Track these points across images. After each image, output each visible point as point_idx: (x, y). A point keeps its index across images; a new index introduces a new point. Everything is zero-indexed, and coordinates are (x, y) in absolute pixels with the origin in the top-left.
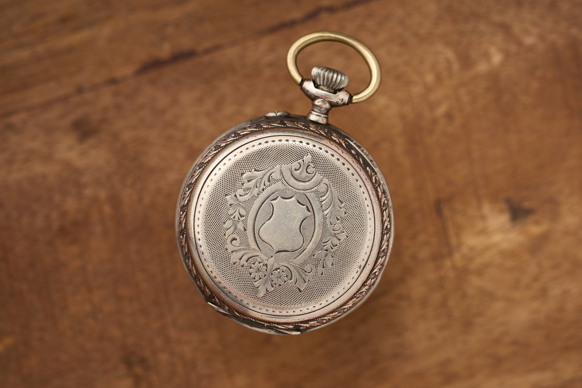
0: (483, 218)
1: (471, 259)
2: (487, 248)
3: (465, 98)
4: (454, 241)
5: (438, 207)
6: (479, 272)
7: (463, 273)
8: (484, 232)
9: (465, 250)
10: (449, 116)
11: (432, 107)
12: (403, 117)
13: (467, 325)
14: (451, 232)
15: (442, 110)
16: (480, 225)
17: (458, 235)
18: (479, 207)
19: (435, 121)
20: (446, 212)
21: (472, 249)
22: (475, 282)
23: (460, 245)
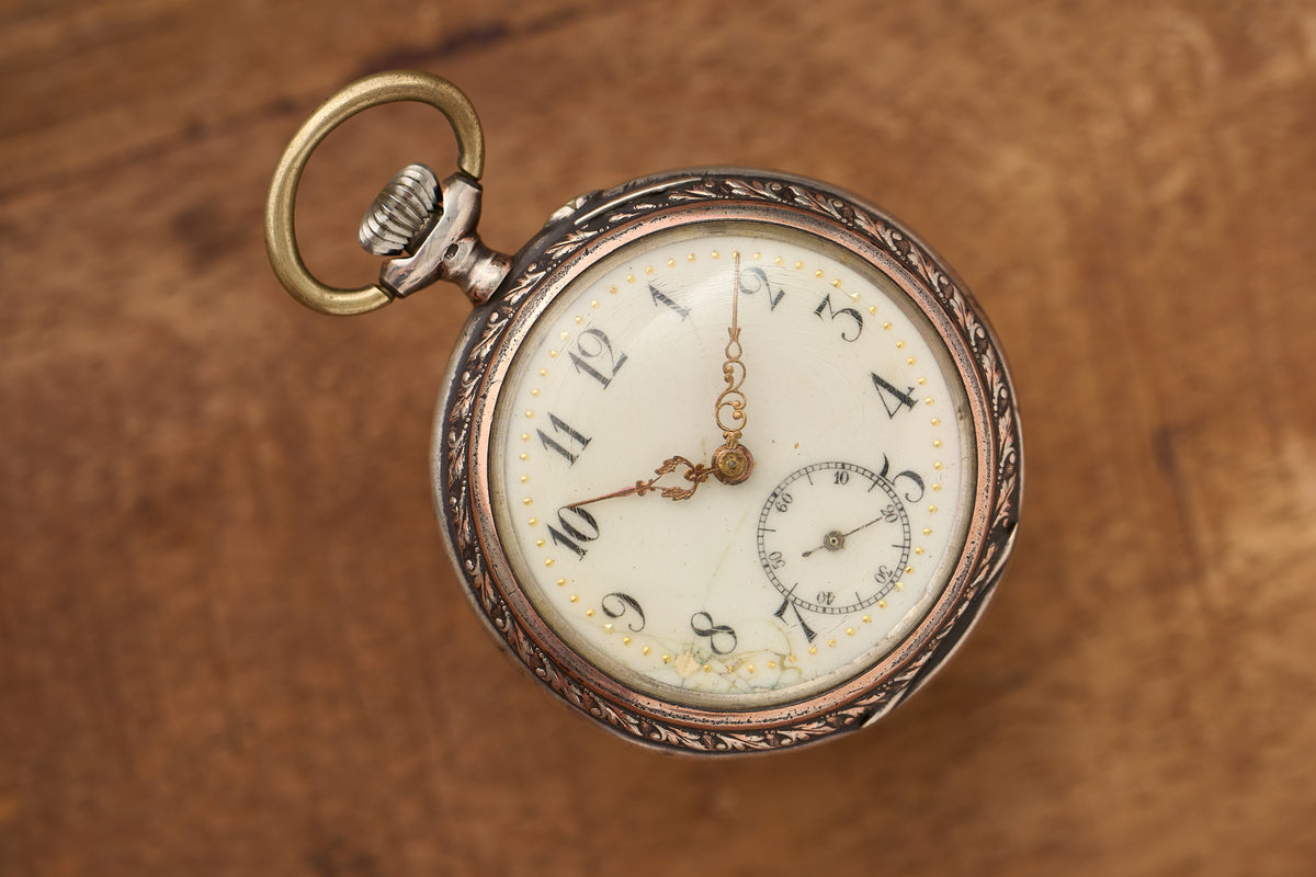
0: (1285, 476)
1: (1252, 589)
2: (1296, 559)
3: (1238, 154)
4: (1205, 538)
5: (1163, 446)
6: (1276, 624)
7: (1230, 626)
8: (1287, 515)
9: (1236, 564)
10: (1193, 201)
11: (1149, 175)
12: (1068, 205)
13: (1243, 766)
14: (1200, 515)
15: (1173, 184)
16: (1276, 497)
17: (1217, 524)
18: (1276, 449)
19: (1154, 215)
20: (1187, 463)
21: (1255, 560)
22: (1264, 649)
23: (1222, 551)
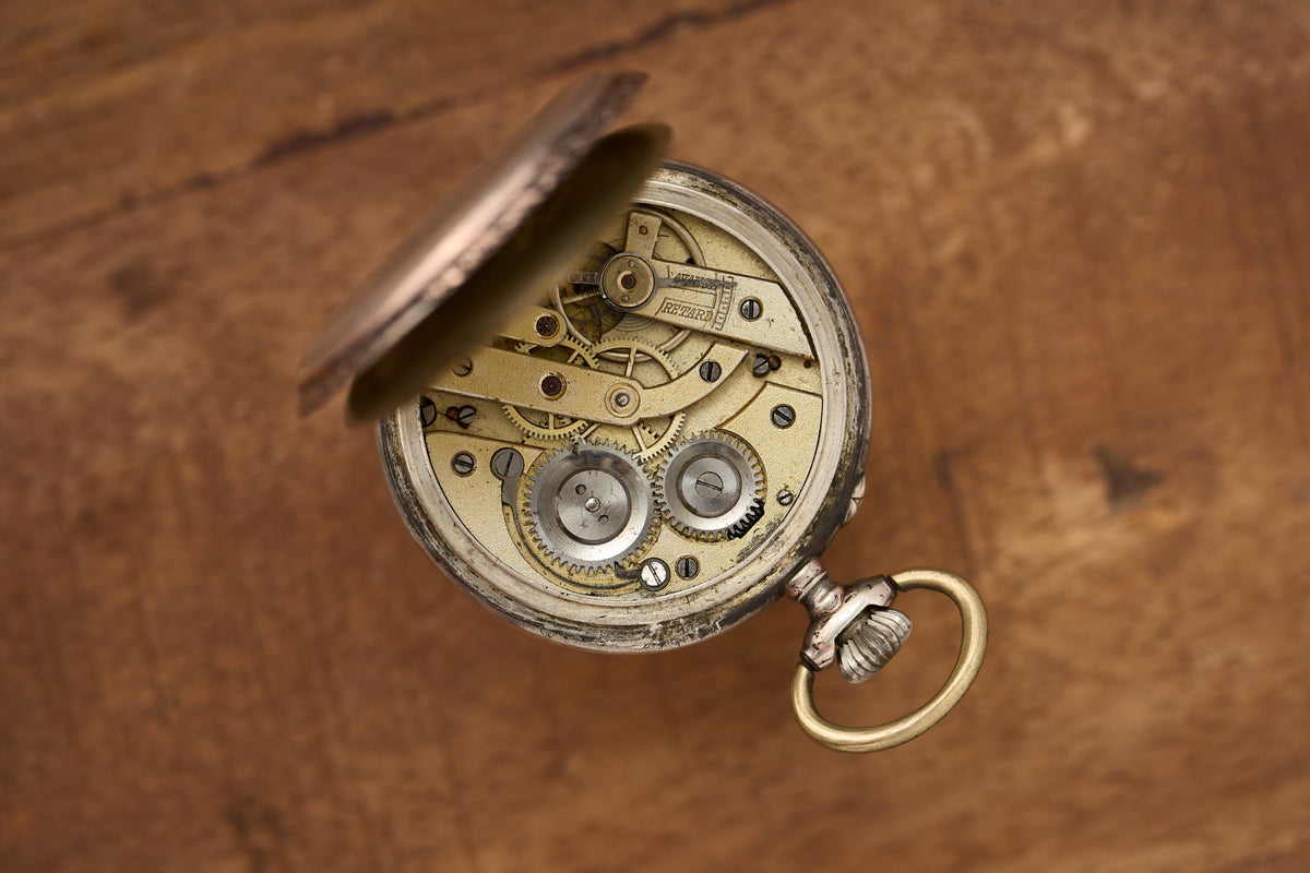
0: (1045, 492)
1: (1018, 587)
2: (1054, 562)
3: (1005, 221)
4: (978, 545)
5: (942, 468)
6: (1037, 617)
8: (1046, 524)
9: (1003, 566)
10: (967, 261)
11: (930, 240)
12: (863, 265)
13: (1010, 736)
14: (973, 525)
15: (951, 247)
16: (1037, 509)
17: (988, 533)
18: (1037, 469)
19: (935, 273)
20: (962, 481)
21: (1019, 563)
22: (1027, 638)
23: (992, 554)
